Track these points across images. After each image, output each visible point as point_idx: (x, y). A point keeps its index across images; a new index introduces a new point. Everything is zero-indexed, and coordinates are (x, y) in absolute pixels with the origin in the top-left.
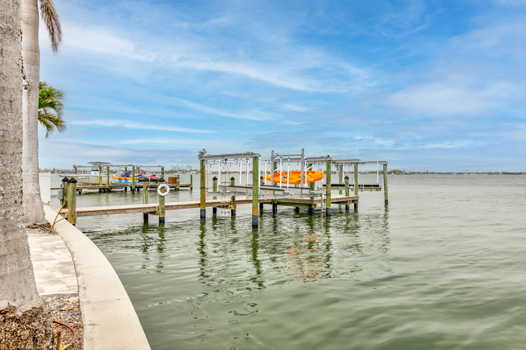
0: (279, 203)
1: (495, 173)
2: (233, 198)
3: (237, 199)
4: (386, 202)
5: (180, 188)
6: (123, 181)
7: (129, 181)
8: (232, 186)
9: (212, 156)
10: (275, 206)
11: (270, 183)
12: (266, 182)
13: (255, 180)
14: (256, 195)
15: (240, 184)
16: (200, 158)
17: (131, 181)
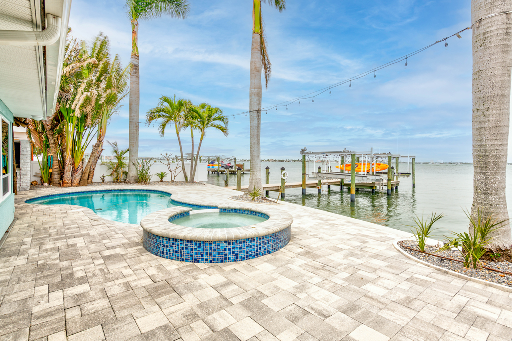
1: (454, 163)
2: (320, 181)
3: (322, 182)
4: (414, 186)
5: (245, 172)
6: (211, 167)
7: (215, 167)
8: (319, 172)
9: (313, 153)
16: (302, 153)
17: (217, 167)
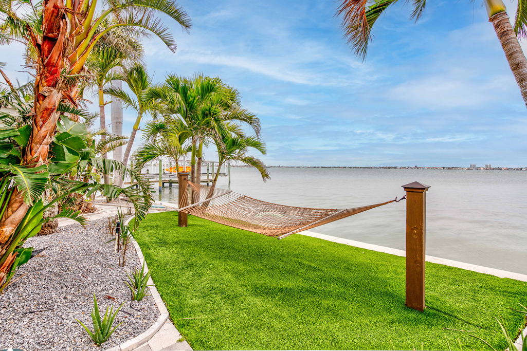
0: (173, 183)
8: (148, 173)
10: (170, 184)
11: (168, 172)
12: (166, 172)
13: (160, 171)
14: (160, 178)
15: (152, 173)
